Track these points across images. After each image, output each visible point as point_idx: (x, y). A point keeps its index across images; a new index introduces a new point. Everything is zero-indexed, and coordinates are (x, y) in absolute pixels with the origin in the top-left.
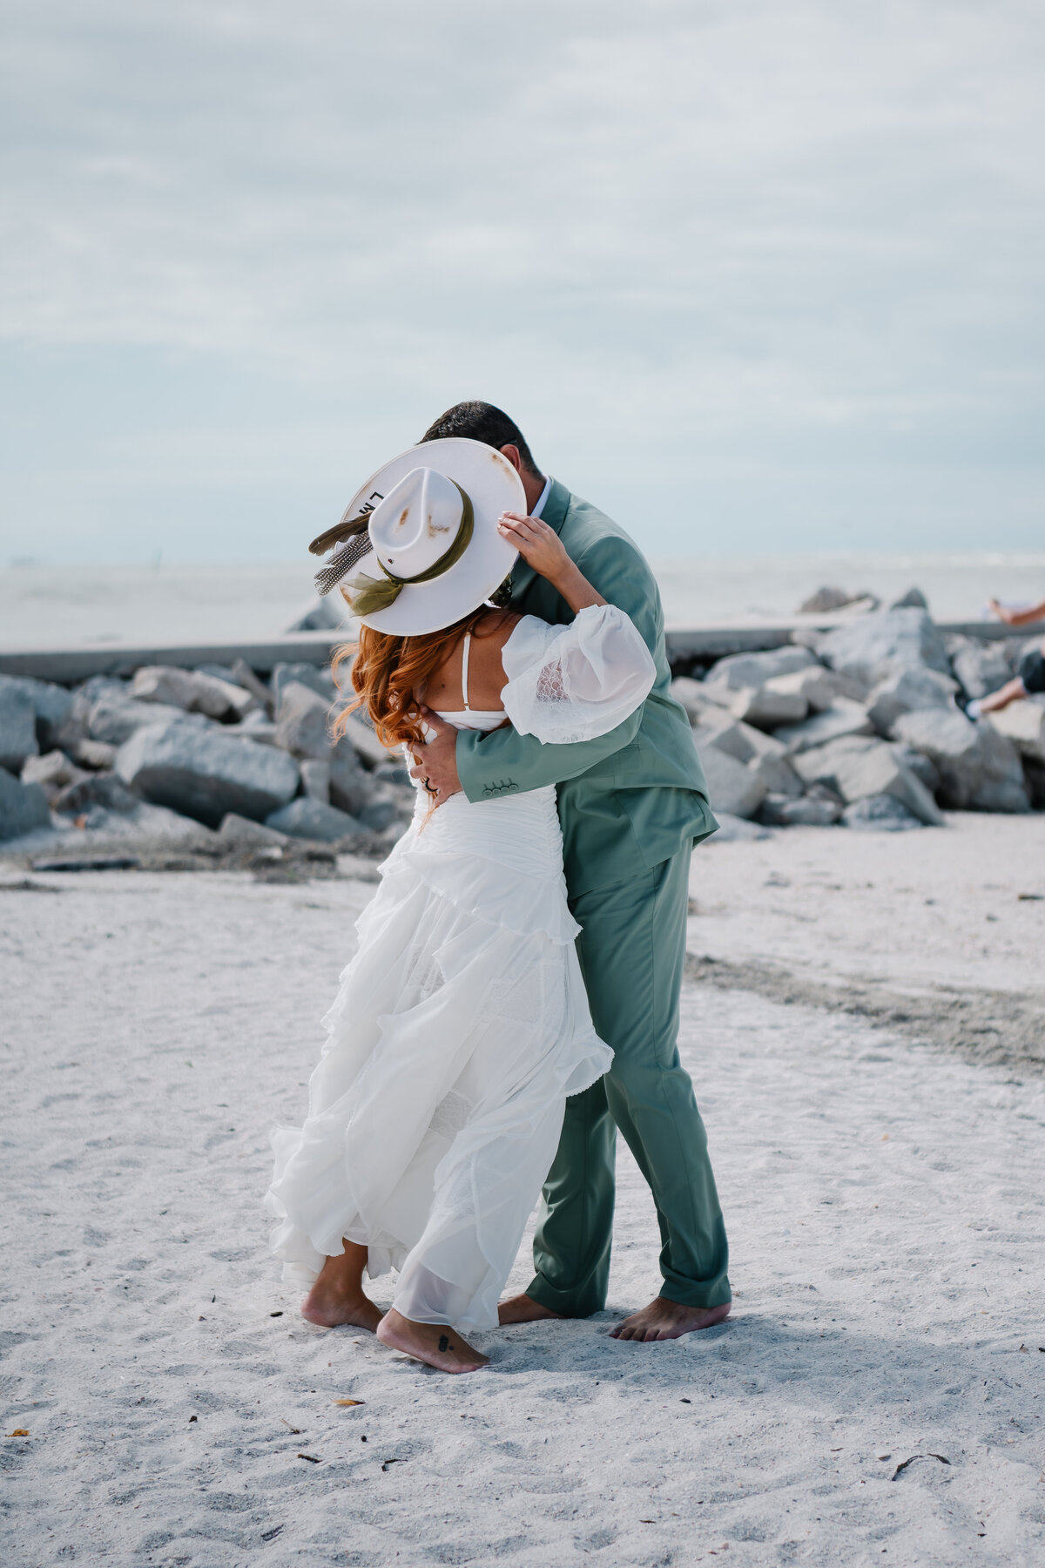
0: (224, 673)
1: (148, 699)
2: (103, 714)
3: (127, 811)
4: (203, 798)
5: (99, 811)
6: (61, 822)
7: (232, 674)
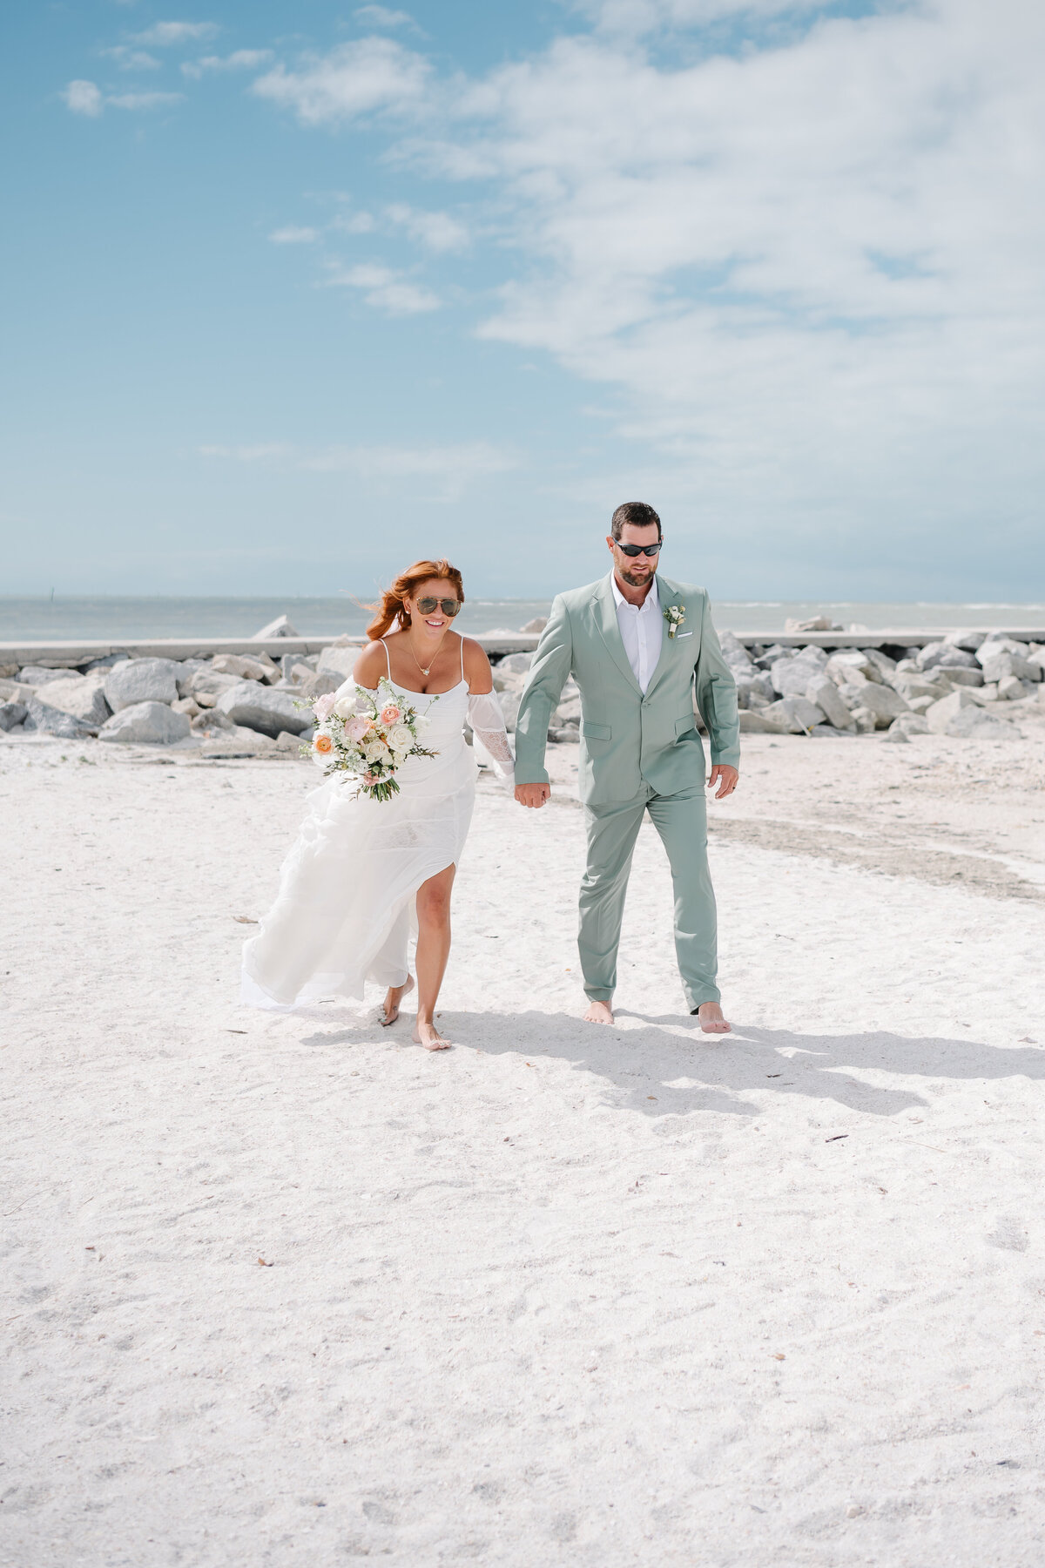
0: (255, 657)
1: (222, 671)
2: (201, 678)
3: (227, 729)
4: (266, 723)
5: (216, 729)
6: (196, 734)
7: (258, 658)
